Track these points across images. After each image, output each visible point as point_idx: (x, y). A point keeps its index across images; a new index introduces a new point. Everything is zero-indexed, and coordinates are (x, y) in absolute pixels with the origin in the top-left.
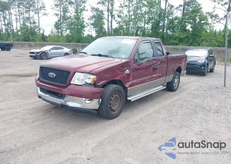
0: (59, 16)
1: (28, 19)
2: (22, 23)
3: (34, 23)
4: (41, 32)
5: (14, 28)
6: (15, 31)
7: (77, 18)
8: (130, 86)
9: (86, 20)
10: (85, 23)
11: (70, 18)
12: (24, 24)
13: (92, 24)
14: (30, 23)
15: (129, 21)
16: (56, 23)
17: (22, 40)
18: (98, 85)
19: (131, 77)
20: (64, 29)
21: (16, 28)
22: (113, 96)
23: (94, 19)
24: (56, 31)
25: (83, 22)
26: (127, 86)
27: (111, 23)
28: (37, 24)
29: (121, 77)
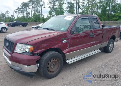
0: (51, 8)
1: (37, 10)
2: (34, 12)
3: (39, 12)
4: (43, 17)
5: (30, 15)
6: (31, 17)
7: (60, 8)
8: (68, 52)
9: (65, 9)
10: (64, 11)
11: (57, 8)
12: (35, 13)
13: (68, 11)
14: (38, 12)
15: (88, 8)
16: (50, 12)
17: (34, 21)
18: (36, 53)
19: (68, 45)
20: (54, 14)
21: (31, 15)
22: (51, 61)
23: (69, 8)
24: (50, 15)
25: (63, 10)
26: (65, 52)
27: (78, 10)
28: (41, 13)
29: (59, 46)
